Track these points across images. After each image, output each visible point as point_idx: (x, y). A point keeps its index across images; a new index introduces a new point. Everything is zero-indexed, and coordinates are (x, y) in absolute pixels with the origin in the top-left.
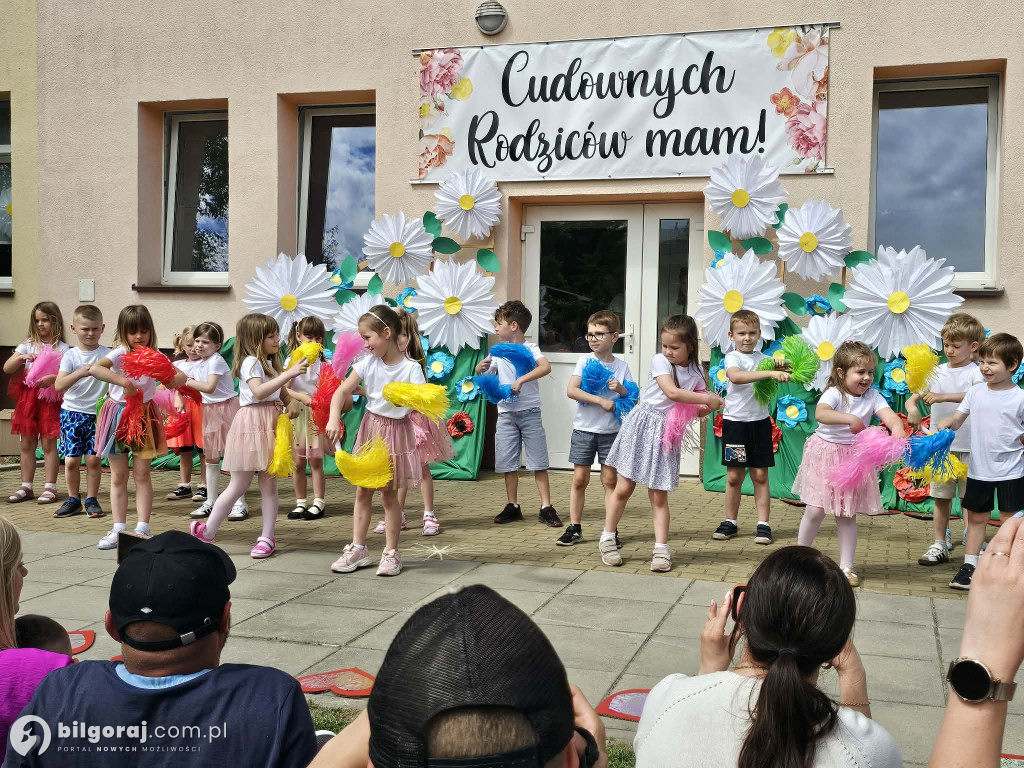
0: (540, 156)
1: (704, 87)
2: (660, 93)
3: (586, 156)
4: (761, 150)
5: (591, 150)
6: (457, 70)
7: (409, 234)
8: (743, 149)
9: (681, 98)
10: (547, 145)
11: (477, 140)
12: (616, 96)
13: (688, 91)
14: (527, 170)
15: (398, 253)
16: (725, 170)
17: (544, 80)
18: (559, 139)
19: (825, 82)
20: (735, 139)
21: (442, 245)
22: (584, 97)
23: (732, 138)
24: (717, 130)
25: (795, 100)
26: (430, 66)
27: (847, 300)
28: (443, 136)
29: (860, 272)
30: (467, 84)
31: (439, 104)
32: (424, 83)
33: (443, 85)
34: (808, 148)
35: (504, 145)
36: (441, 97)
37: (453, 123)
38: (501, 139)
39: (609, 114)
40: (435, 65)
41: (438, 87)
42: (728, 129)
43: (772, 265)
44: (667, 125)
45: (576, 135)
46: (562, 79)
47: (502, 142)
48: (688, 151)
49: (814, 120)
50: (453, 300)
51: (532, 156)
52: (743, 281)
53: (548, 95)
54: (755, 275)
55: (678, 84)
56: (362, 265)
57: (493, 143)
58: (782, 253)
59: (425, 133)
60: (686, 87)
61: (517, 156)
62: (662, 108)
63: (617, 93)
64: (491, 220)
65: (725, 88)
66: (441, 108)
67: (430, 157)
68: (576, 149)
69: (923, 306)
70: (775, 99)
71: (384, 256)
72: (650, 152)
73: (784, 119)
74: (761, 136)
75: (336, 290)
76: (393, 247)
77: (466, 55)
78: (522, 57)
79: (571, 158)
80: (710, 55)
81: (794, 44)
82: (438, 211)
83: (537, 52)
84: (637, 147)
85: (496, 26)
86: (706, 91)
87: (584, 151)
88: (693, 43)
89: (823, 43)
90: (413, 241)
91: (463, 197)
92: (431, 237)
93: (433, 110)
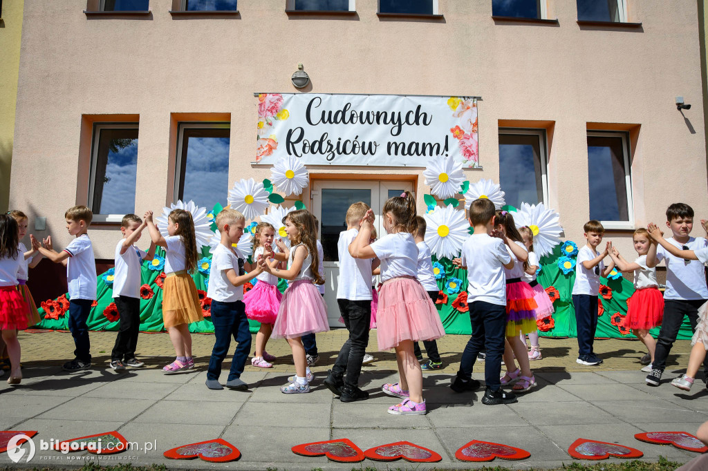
0: (328, 152)
1: (417, 122)
2: (394, 123)
3: (354, 153)
4: (447, 155)
5: (357, 150)
6: (280, 104)
7: (256, 191)
8: (438, 154)
9: (405, 126)
10: (332, 146)
11: (291, 142)
12: (370, 124)
13: (408, 123)
14: (319, 159)
15: (250, 201)
16: (435, 163)
17: (330, 113)
18: (339, 143)
19: (476, 124)
20: (434, 149)
21: (275, 198)
22: (352, 122)
23: (432, 148)
24: (424, 144)
25: (462, 132)
26: (265, 102)
28: (271, 140)
30: (286, 112)
31: (269, 122)
32: (261, 110)
33: (272, 112)
34: (470, 156)
35: (307, 145)
36: (270, 118)
37: (278, 132)
38: (305, 142)
39: (367, 132)
40: (267, 101)
41: (269, 113)
42: (430, 144)
43: (463, 212)
44: (398, 140)
45: (349, 142)
46: (340, 113)
48: (409, 153)
49: (471, 142)
51: (323, 152)
52: (447, 221)
53: (332, 120)
54: (455, 217)
59: (261, 137)
60: (407, 121)
61: (315, 151)
62: (395, 131)
63: (371, 122)
64: (302, 185)
65: (427, 123)
66: (270, 124)
67: (263, 150)
68: (348, 151)
69: (544, 232)
70: (452, 131)
71: (240, 204)
72: (389, 153)
73: (458, 141)
74: (446, 148)
75: (211, 223)
76: (247, 198)
77: (286, 98)
78: (317, 101)
79: (345, 153)
80: (419, 107)
81: (460, 105)
82: (273, 180)
83: (326, 98)
84: (382, 149)
85: (303, 84)
86: (418, 124)
87: (353, 150)
88: (410, 100)
89: (474, 106)
90: (258, 196)
91: (289, 172)
92: (269, 193)
93: (266, 125)
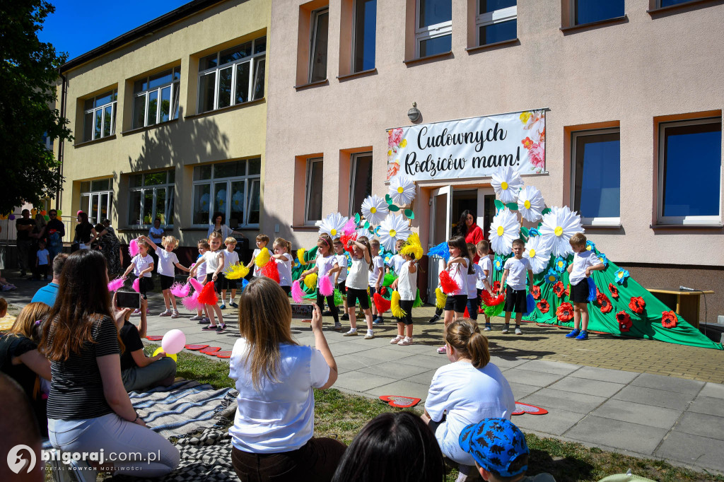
0: (432, 170)
1: (495, 138)
2: (477, 141)
3: (449, 169)
4: (518, 164)
5: (451, 166)
6: (401, 136)
7: (378, 204)
8: (511, 164)
9: (486, 143)
10: (434, 164)
11: (408, 164)
12: (460, 143)
13: (489, 140)
14: (425, 176)
15: (374, 211)
16: (497, 174)
17: (433, 138)
18: (439, 162)
20: (508, 160)
21: (393, 208)
22: (448, 144)
23: (506, 159)
24: (500, 156)
25: (531, 142)
27: (541, 230)
28: (396, 163)
29: (546, 218)
30: (405, 141)
31: (395, 150)
32: (390, 142)
34: (537, 163)
35: (418, 166)
36: (396, 147)
37: (399, 158)
39: (458, 150)
40: (393, 135)
41: (395, 143)
42: (505, 156)
43: (515, 215)
44: (480, 155)
45: (445, 160)
46: (440, 138)
47: (417, 164)
48: (489, 165)
49: (540, 151)
50: (393, 231)
51: (429, 170)
52: (504, 223)
53: (435, 144)
54: (508, 219)
55: (485, 137)
56: (362, 217)
57: (414, 165)
58: (519, 210)
59: (390, 162)
60: (488, 138)
61: (423, 170)
62: (478, 149)
64: (411, 197)
65: (503, 138)
66: (396, 152)
67: (391, 172)
68: (445, 167)
69: (568, 233)
70: (523, 142)
71: (369, 213)
72: (474, 167)
73: (527, 150)
74: (518, 158)
76: (371, 210)
77: (405, 130)
78: (425, 129)
79: (443, 170)
80: (497, 124)
81: (530, 118)
82: (391, 194)
83: (430, 127)
84: (469, 164)
85: (416, 118)
86: (496, 140)
87: (448, 167)
88: (491, 120)
89: (542, 117)
90: (380, 207)
91: (399, 188)
92: (388, 205)
93: (393, 153)
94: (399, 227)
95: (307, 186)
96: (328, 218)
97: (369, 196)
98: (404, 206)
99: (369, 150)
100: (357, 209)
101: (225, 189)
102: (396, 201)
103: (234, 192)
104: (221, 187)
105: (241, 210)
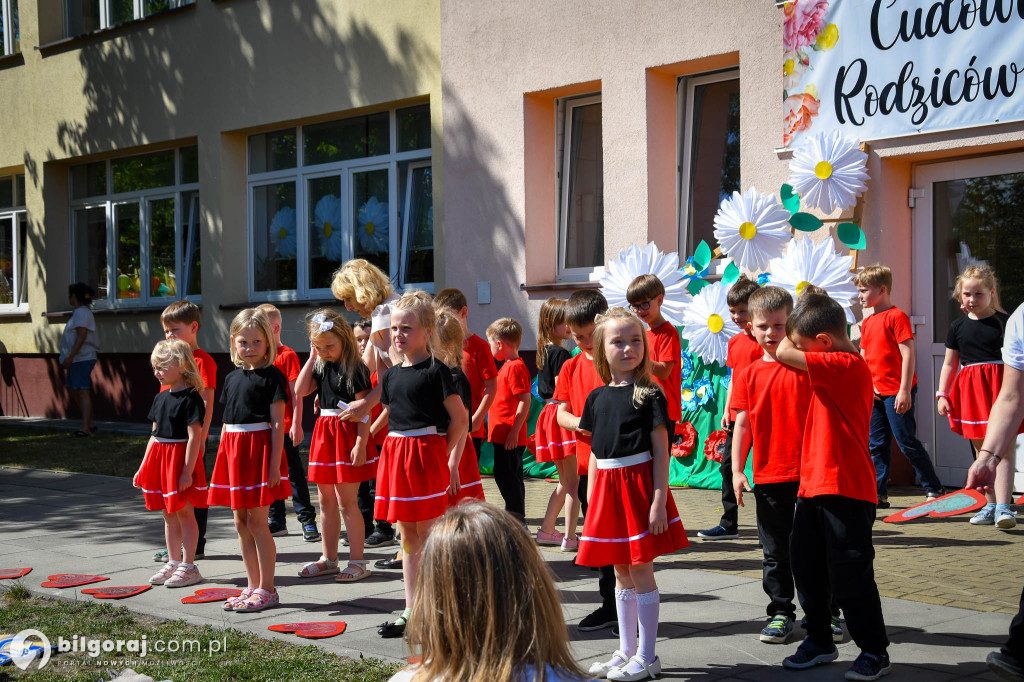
0: (914, 105)
3: (968, 99)
5: (973, 91)
6: (822, 16)
7: (761, 212)
10: (921, 91)
11: (843, 95)
12: (1003, 20)
14: (896, 125)
15: (750, 232)
17: (918, 13)
18: (935, 81)
21: (804, 222)
22: (964, 27)
26: (794, 16)
28: (807, 95)
30: (833, 30)
31: (804, 58)
32: (788, 36)
33: (807, 36)
35: (874, 97)
36: (806, 50)
37: (817, 79)
38: (870, 90)
39: (996, 40)
40: (800, 15)
41: (802, 38)
45: (955, 75)
47: (871, 94)
51: (905, 105)
53: (923, 31)
56: (717, 251)
59: (790, 93)
61: (888, 108)
63: (1006, 16)
64: (853, 188)
66: (805, 63)
67: (794, 120)
68: (957, 94)
71: (735, 240)
75: (687, 281)
76: (743, 230)
79: (950, 102)
82: (795, 183)
87: (966, 94)
90: (765, 220)
91: (820, 165)
92: (791, 212)
93: (797, 66)
94: (825, 272)
95: (561, 175)
96: (623, 260)
97: (735, 193)
98: (837, 213)
99: (729, 65)
100: (701, 229)
101: (338, 194)
102: (811, 202)
103: (361, 198)
104: (325, 188)
105: (382, 248)
